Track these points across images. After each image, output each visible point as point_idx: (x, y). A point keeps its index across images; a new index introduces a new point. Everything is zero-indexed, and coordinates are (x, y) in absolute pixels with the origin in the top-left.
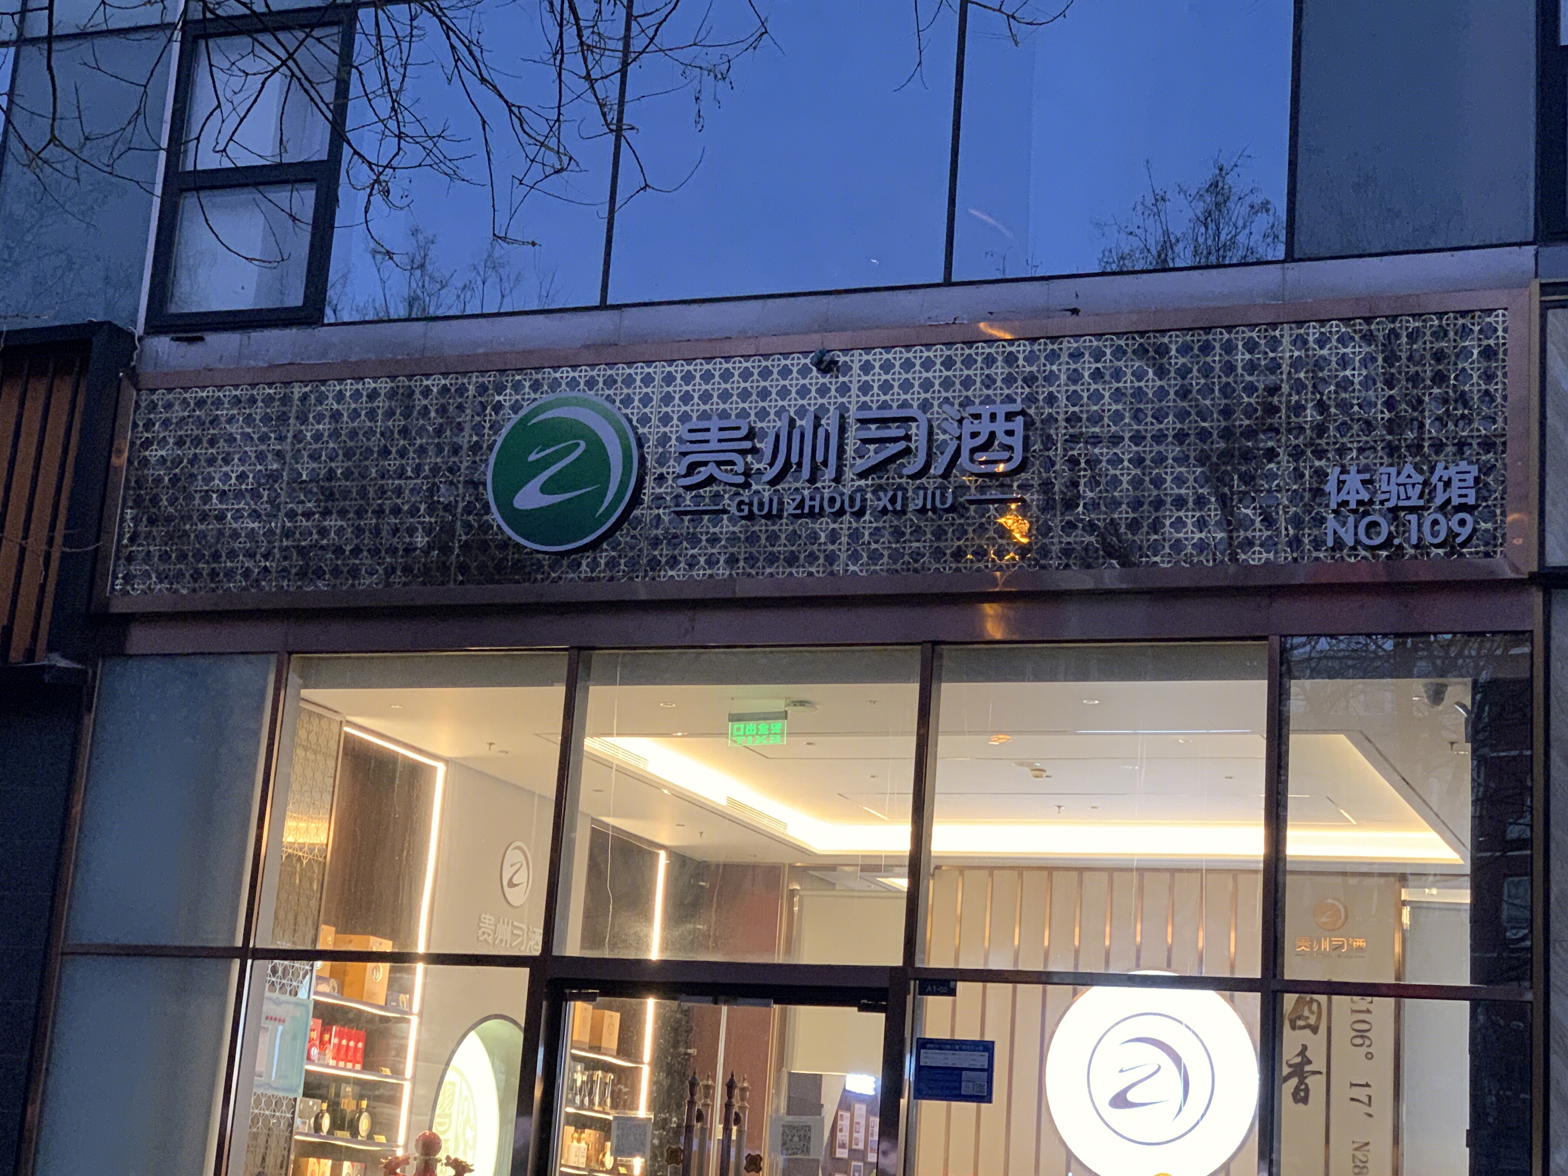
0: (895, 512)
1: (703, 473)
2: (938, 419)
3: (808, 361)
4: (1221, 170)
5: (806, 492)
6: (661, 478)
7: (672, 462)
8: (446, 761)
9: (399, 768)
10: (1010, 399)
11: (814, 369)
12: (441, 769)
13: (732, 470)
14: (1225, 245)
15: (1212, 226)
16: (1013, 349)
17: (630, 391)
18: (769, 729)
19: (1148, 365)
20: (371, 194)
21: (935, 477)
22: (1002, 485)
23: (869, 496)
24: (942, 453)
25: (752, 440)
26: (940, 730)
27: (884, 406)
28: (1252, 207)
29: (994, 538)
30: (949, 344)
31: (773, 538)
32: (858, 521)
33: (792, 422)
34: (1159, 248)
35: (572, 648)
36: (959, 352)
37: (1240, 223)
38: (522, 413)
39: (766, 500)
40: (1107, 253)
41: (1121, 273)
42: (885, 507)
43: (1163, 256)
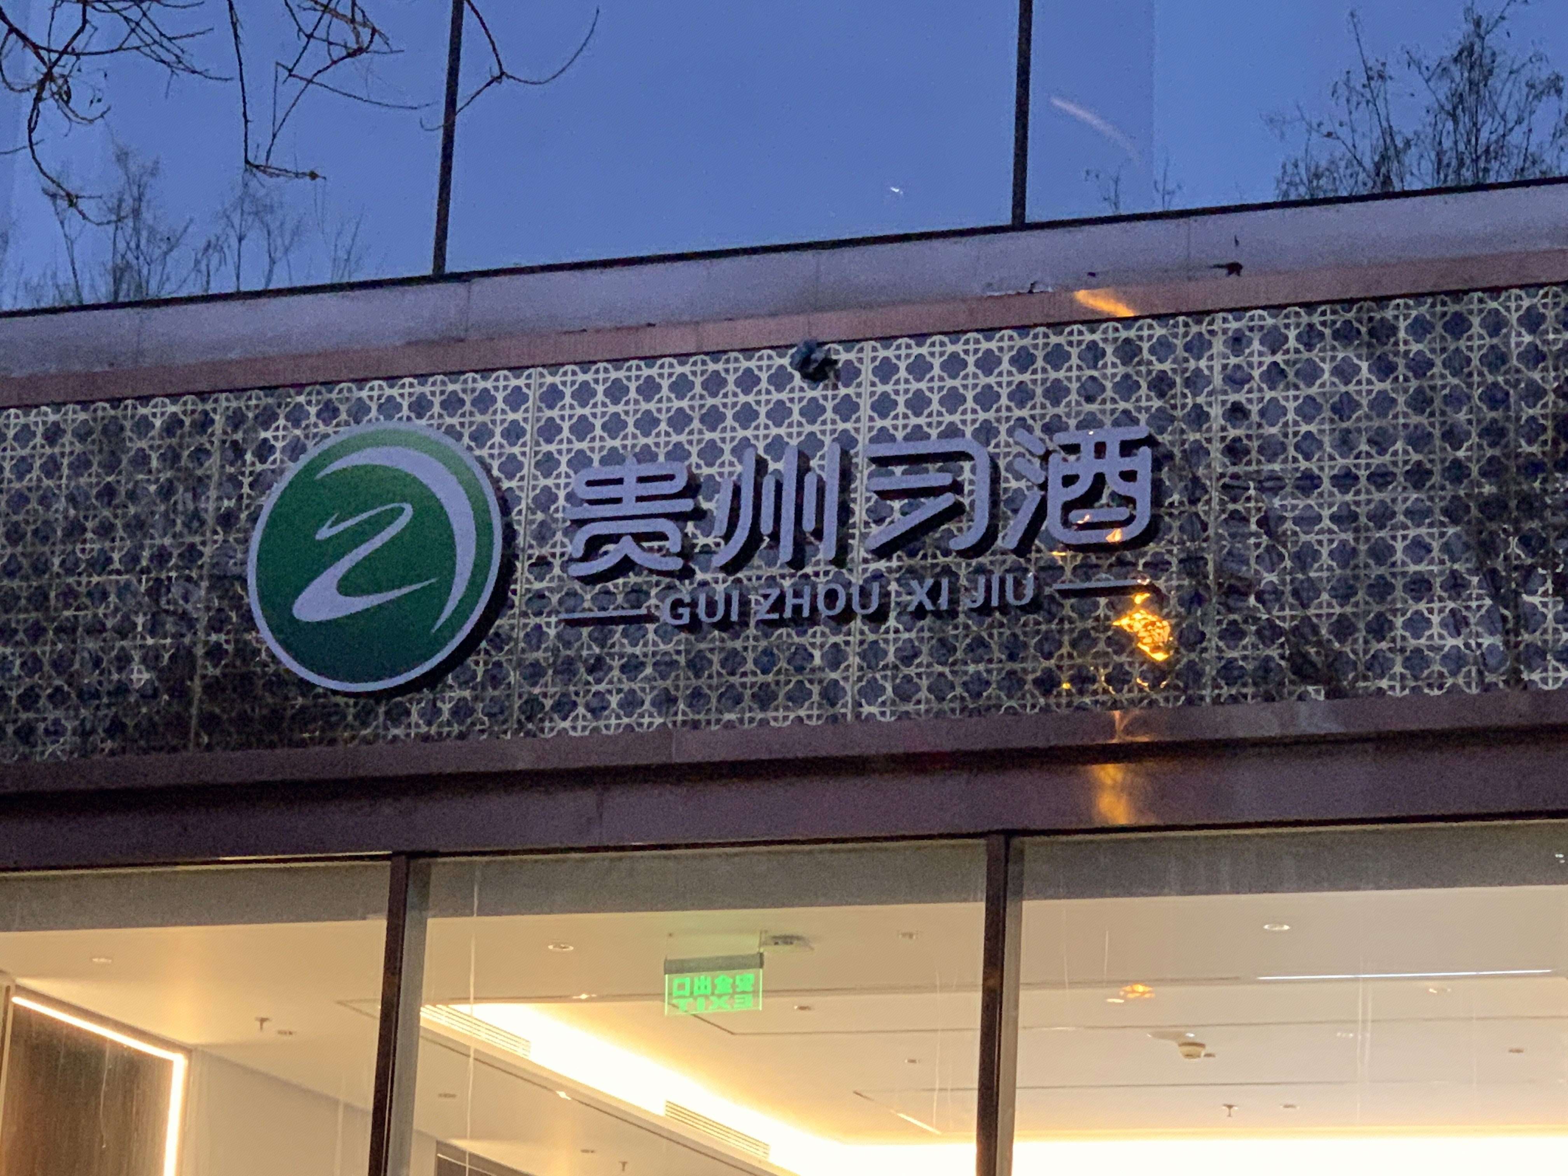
0: (938, 614)
1: (612, 555)
2: (1007, 454)
3: (786, 361)
4: (1478, 24)
5: (787, 583)
6: (542, 564)
7: (559, 536)
8: (188, 1050)
9: (108, 1064)
10: (1129, 418)
11: (797, 375)
12: (179, 1063)
13: (660, 549)
14: (1487, 151)
15: (1465, 120)
16: (1132, 334)
17: (486, 418)
18: (734, 986)
19: (1359, 357)
20: (38, 99)
21: (1004, 553)
22: (1121, 562)
23: (893, 587)
24: (1015, 511)
25: (694, 496)
26: (1022, 980)
27: (917, 434)
28: (1532, 86)
29: (1106, 654)
30: (1023, 329)
31: (732, 661)
32: (875, 631)
33: (761, 466)
34: (1377, 158)
35: (396, 854)
36: (1041, 341)
37: (1512, 116)
38: (304, 460)
39: (720, 599)
40: (1290, 169)
41: (1313, 202)
42: (921, 605)
43: (1383, 170)
